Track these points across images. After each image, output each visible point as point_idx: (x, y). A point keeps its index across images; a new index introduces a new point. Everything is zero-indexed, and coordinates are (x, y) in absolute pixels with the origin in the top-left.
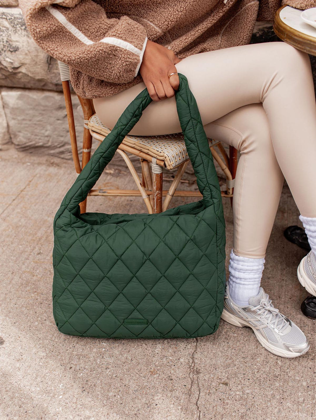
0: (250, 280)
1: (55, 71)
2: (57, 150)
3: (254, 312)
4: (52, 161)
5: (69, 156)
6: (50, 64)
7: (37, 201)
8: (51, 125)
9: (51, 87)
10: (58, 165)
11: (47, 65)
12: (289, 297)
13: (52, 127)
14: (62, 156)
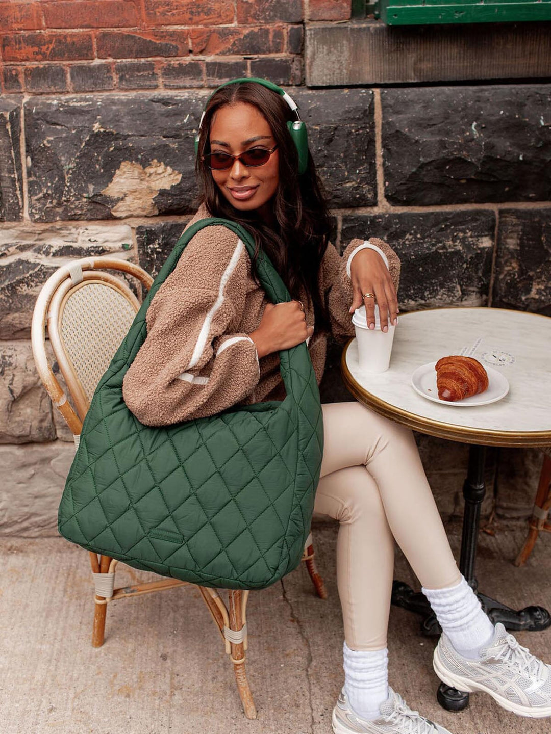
1: (17, 419)
2: (17, 527)
3: (390, 723)
4: (9, 545)
5: (36, 531)
6: (11, 412)
7: (13, 620)
8: (8, 492)
9: (10, 439)
10: (20, 550)
11: (7, 413)
12: (418, 688)
13: (9, 495)
14: (25, 534)
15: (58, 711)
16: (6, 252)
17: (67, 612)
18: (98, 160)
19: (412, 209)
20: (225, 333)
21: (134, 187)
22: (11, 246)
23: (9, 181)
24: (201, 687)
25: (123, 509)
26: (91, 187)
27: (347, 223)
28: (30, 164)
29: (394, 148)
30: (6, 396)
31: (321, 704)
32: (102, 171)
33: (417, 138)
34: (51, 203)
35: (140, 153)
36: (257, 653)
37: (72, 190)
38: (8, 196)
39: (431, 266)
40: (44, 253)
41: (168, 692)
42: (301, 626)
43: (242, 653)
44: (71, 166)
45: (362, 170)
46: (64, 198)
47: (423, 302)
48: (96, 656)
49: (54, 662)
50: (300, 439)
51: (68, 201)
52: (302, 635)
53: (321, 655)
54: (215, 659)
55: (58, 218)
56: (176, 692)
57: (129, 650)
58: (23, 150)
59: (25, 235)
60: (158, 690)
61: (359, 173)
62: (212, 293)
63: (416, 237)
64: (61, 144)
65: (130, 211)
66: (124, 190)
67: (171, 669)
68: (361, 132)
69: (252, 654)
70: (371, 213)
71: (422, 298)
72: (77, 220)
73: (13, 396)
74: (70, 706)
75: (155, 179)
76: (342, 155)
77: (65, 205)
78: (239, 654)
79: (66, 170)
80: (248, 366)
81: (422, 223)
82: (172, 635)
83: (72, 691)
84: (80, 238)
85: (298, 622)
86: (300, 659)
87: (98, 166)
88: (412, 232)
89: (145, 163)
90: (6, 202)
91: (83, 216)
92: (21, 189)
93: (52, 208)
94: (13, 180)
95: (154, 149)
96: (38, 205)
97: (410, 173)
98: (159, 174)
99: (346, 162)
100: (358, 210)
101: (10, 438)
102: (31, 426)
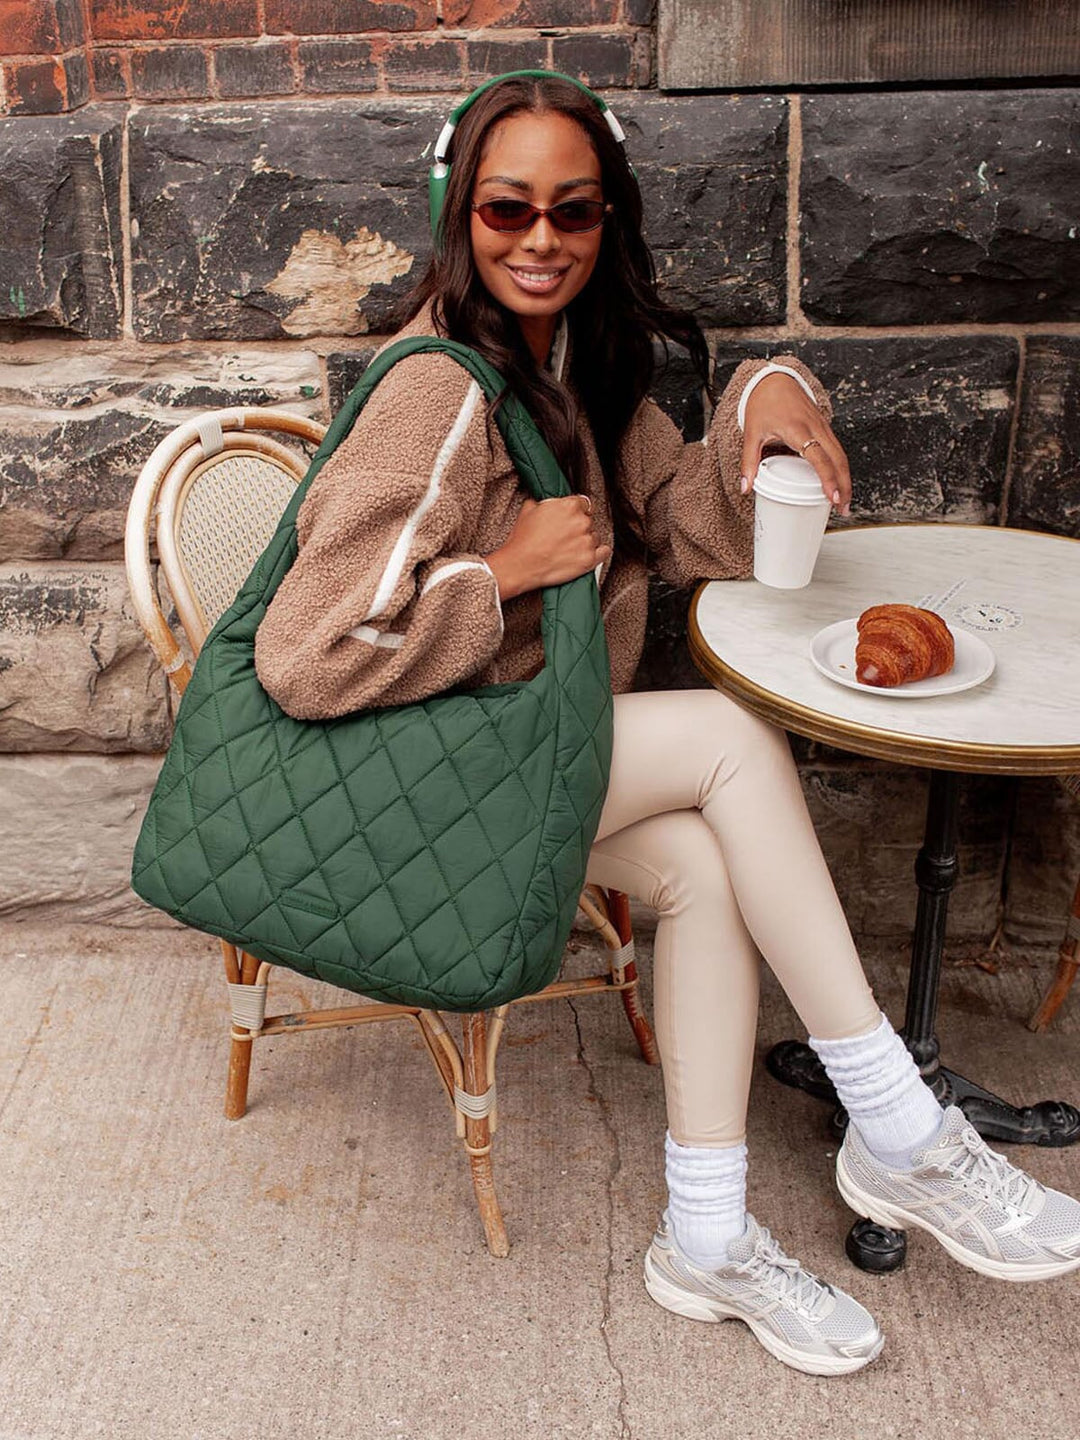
0: (720, 1201)
1: (106, 707)
2: (103, 907)
3: (745, 1276)
4: (88, 938)
5: (138, 916)
6: (95, 693)
7: (88, 1065)
8: (87, 840)
9: (92, 744)
10: (106, 948)
11: (88, 695)
12: (812, 1228)
13: (90, 846)
14: (118, 921)
15: (158, 1218)
16: (91, 396)
17: (185, 1056)
18: (259, 227)
19: (856, 332)
20: (439, 555)
21: (324, 280)
22: (100, 386)
23: (97, 263)
24: (415, 1198)
25: (237, 854)
26: (246, 278)
27: (727, 357)
28: (136, 233)
29: (822, 212)
30: (86, 664)
31: (628, 1241)
32: (267, 248)
33: (866, 192)
34: (173, 306)
35: (337, 215)
36: (520, 1148)
37: (212, 283)
38: (97, 292)
39: (885, 444)
40: (158, 401)
41: (355, 1202)
42: (605, 1109)
43: (484, 1136)
44: (211, 237)
45: (758, 254)
46: (196, 298)
47: (868, 513)
48: (232, 1134)
49: (156, 1138)
50: (560, 747)
51: (203, 304)
52: (607, 1124)
53: (637, 1161)
54: (444, 1153)
55: (185, 336)
56: (368, 1203)
57: (291, 1129)
58: (125, 206)
59: (125, 365)
60: (336, 1196)
61: (751, 260)
62: (417, 480)
63: (857, 387)
64: (193, 197)
65: (317, 324)
66: (306, 286)
67: (361, 1164)
68: (758, 179)
69: (510, 1149)
70: (773, 337)
71: (866, 506)
72: (219, 339)
73: (99, 664)
74: (180, 1212)
75: (365, 264)
76: (719, 224)
77: (199, 311)
78: (479, 1137)
79: (201, 246)
80: (479, 615)
81: (872, 358)
82: (369, 1109)
83: (186, 1187)
84: (223, 373)
85: (602, 1102)
86: (599, 1165)
87: (259, 239)
88: (852, 376)
89: (346, 235)
90: (92, 303)
91: (229, 333)
92: (120, 280)
93: (175, 315)
94: (106, 263)
95: (362, 208)
96: (150, 311)
97: (851, 261)
98: (372, 255)
99: (725, 238)
100: (748, 331)
101: (92, 741)
102: (130, 721)
